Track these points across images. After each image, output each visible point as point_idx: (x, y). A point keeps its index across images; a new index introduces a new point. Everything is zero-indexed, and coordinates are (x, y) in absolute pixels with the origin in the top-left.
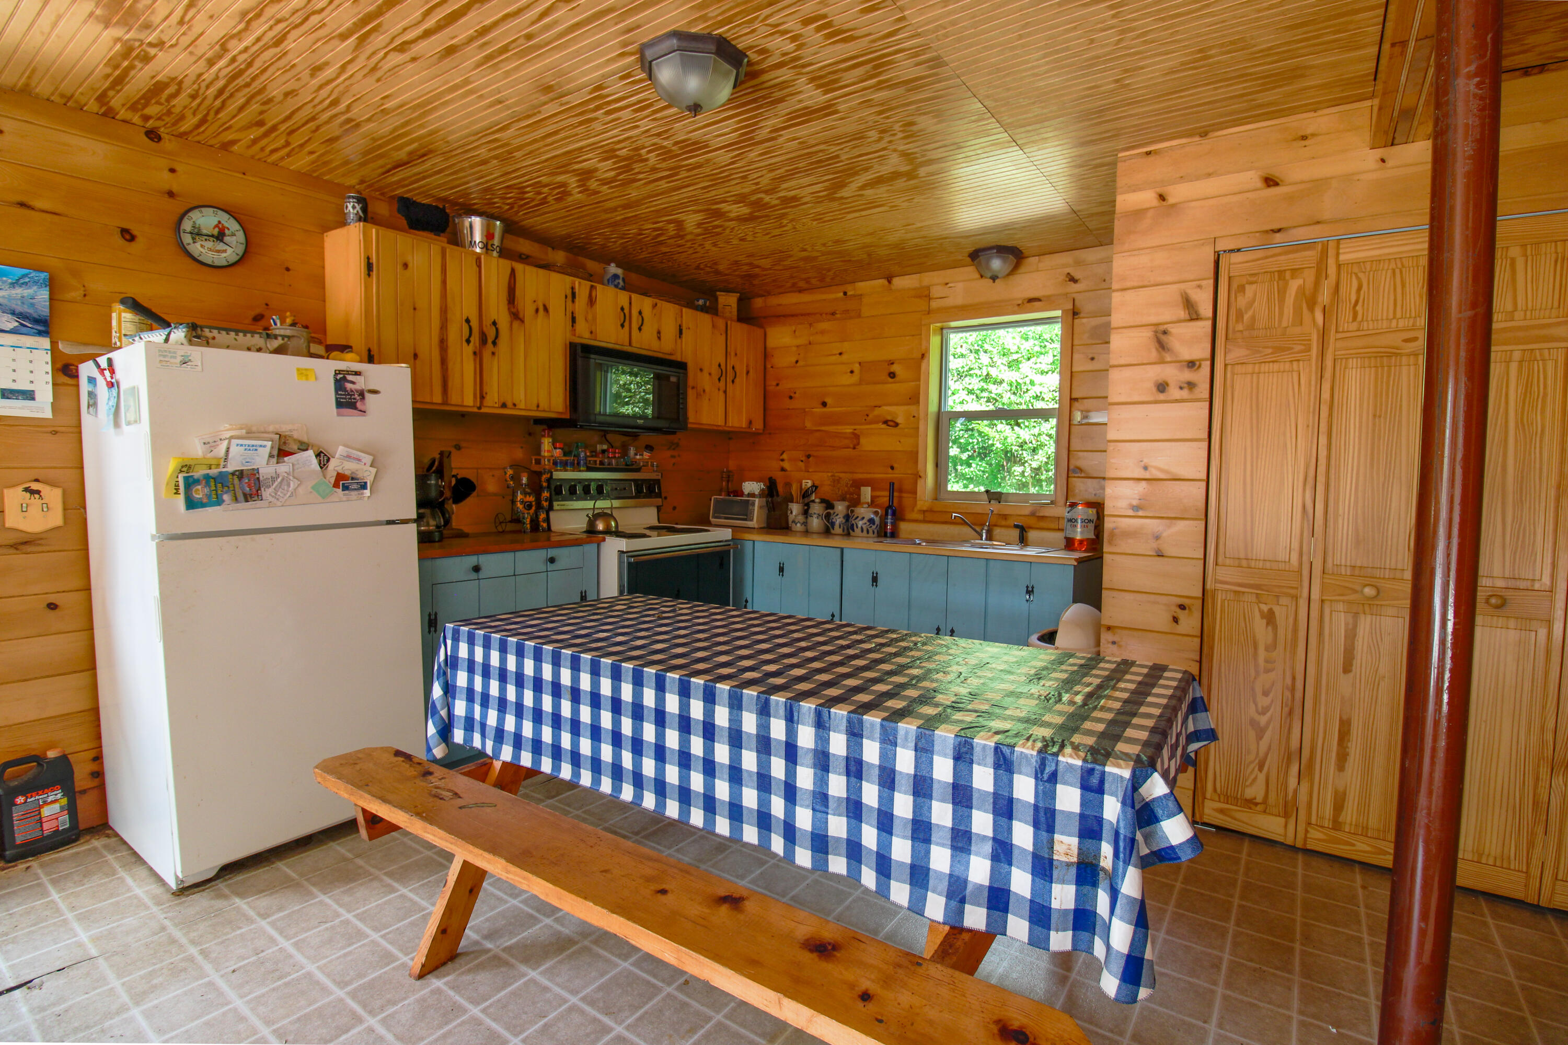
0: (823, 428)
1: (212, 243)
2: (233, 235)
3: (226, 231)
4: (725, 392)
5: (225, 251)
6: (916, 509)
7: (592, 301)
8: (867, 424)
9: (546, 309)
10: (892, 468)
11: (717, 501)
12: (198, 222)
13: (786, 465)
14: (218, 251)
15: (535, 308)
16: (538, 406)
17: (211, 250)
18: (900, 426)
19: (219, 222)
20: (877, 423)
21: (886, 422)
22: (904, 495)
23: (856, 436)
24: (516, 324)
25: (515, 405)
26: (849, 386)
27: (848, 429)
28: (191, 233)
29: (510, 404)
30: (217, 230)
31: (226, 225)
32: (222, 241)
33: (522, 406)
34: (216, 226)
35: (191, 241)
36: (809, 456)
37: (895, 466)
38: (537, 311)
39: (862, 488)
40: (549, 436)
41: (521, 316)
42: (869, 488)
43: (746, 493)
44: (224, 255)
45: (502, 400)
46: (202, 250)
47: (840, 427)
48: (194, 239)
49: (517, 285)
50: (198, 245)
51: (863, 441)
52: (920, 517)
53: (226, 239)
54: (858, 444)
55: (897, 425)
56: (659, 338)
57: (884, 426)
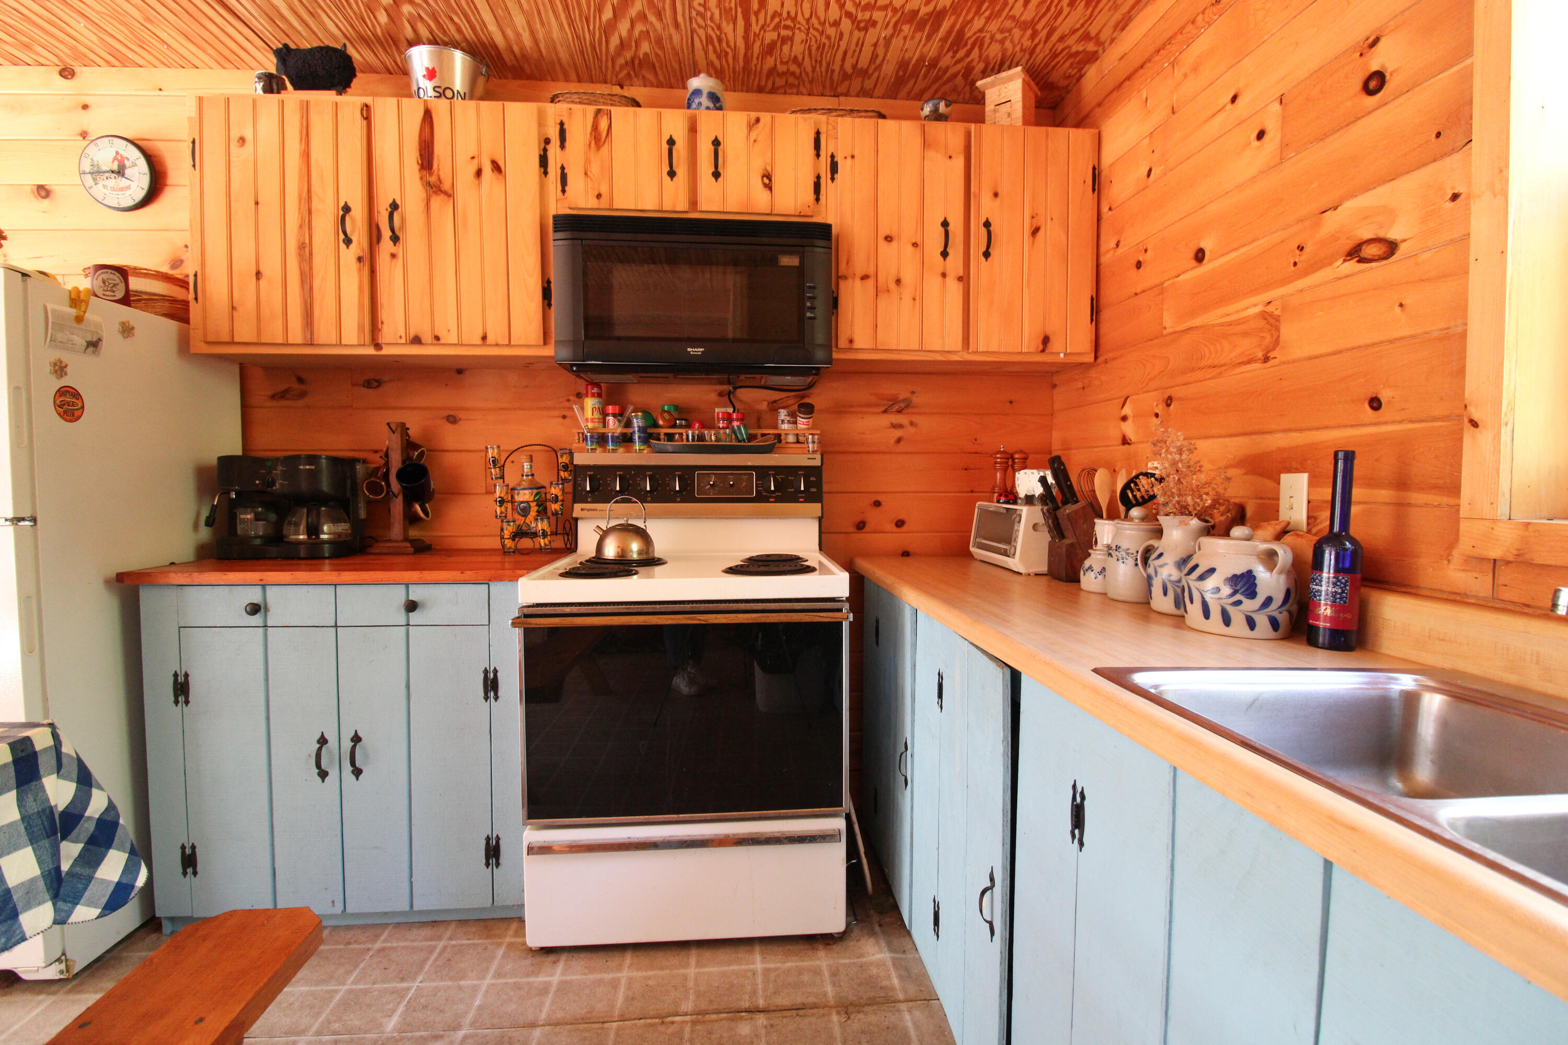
0: (1198, 321)
1: (114, 181)
2: (135, 165)
3: (126, 162)
4: (964, 279)
5: (128, 188)
6: (1456, 555)
7: (598, 138)
8: (1306, 273)
9: (497, 167)
10: (1375, 403)
11: (984, 512)
12: (95, 159)
13: (1128, 429)
14: (122, 189)
15: (473, 168)
16: (484, 338)
17: (114, 189)
18: (1403, 249)
19: (117, 153)
20: (1327, 262)
21: (1355, 253)
22: (1416, 497)
23: (1271, 321)
24: (437, 202)
25: (437, 338)
26: (1253, 179)
27: (1251, 306)
28: (90, 173)
29: (427, 337)
30: (116, 163)
31: (125, 154)
32: (123, 175)
33: (453, 339)
34: (115, 159)
35: (92, 183)
36: (1169, 401)
37: (1384, 396)
38: (479, 173)
39: (1284, 477)
40: (593, 395)
41: (446, 186)
42: (1304, 477)
43: (1022, 494)
44: (128, 192)
45: (412, 333)
46: (105, 191)
47: (1230, 308)
48: (95, 180)
49: (436, 137)
50: (100, 186)
51: (1287, 331)
52: (1480, 584)
53: (128, 172)
54: (1277, 342)
55: (1391, 247)
56: (769, 187)
57: (1352, 266)
